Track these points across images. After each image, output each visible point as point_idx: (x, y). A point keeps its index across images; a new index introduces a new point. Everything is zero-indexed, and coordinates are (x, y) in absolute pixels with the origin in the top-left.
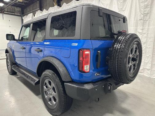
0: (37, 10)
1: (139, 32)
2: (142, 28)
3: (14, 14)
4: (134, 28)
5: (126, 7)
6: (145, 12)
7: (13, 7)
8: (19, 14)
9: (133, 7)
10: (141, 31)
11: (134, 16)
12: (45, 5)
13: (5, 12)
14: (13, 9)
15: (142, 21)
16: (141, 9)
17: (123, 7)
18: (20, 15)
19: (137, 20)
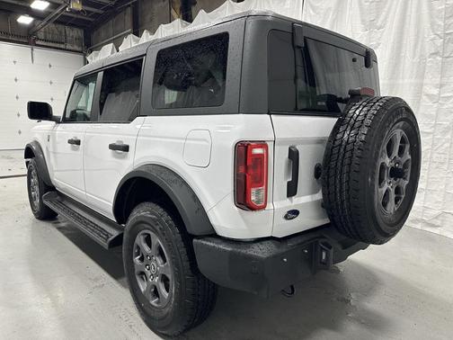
0: (126, 35)
1: (427, 95)
2: (438, 81)
3: (62, 46)
4: (413, 81)
5: (386, 18)
6: (448, 29)
7: (61, 27)
8: (76, 48)
9: (408, 13)
10: (435, 92)
11: (412, 43)
12: (148, 18)
13: (37, 43)
14: (61, 32)
15: (439, 58)
16: (436, 20)
17: (378, 17)
18: (80, 49)
19: (422, 56)
